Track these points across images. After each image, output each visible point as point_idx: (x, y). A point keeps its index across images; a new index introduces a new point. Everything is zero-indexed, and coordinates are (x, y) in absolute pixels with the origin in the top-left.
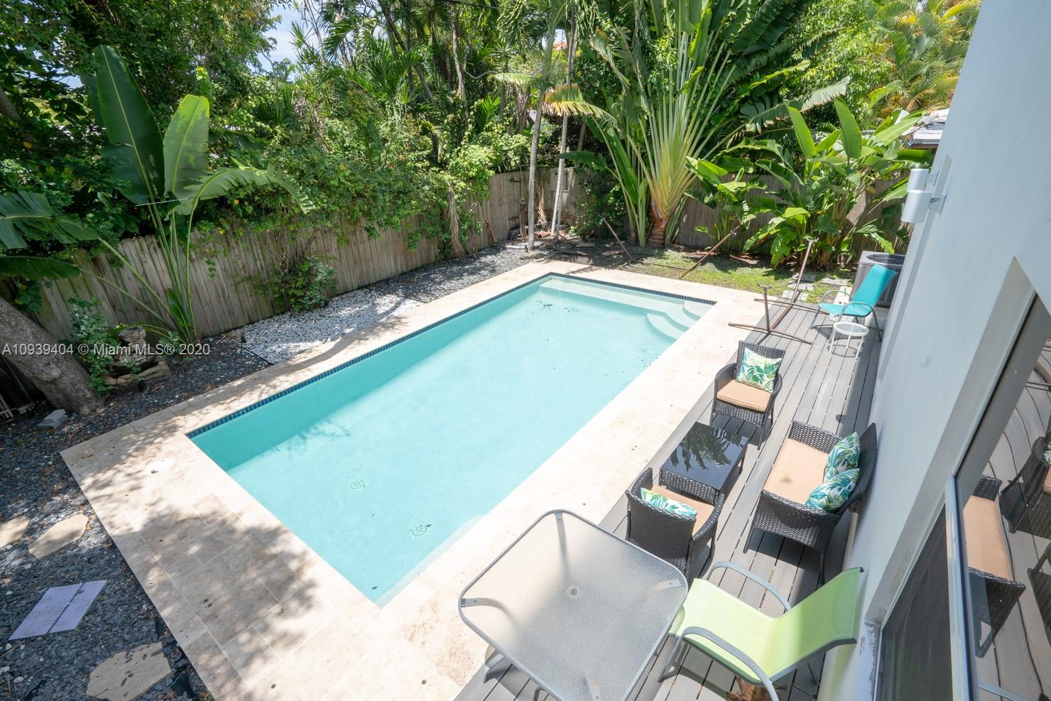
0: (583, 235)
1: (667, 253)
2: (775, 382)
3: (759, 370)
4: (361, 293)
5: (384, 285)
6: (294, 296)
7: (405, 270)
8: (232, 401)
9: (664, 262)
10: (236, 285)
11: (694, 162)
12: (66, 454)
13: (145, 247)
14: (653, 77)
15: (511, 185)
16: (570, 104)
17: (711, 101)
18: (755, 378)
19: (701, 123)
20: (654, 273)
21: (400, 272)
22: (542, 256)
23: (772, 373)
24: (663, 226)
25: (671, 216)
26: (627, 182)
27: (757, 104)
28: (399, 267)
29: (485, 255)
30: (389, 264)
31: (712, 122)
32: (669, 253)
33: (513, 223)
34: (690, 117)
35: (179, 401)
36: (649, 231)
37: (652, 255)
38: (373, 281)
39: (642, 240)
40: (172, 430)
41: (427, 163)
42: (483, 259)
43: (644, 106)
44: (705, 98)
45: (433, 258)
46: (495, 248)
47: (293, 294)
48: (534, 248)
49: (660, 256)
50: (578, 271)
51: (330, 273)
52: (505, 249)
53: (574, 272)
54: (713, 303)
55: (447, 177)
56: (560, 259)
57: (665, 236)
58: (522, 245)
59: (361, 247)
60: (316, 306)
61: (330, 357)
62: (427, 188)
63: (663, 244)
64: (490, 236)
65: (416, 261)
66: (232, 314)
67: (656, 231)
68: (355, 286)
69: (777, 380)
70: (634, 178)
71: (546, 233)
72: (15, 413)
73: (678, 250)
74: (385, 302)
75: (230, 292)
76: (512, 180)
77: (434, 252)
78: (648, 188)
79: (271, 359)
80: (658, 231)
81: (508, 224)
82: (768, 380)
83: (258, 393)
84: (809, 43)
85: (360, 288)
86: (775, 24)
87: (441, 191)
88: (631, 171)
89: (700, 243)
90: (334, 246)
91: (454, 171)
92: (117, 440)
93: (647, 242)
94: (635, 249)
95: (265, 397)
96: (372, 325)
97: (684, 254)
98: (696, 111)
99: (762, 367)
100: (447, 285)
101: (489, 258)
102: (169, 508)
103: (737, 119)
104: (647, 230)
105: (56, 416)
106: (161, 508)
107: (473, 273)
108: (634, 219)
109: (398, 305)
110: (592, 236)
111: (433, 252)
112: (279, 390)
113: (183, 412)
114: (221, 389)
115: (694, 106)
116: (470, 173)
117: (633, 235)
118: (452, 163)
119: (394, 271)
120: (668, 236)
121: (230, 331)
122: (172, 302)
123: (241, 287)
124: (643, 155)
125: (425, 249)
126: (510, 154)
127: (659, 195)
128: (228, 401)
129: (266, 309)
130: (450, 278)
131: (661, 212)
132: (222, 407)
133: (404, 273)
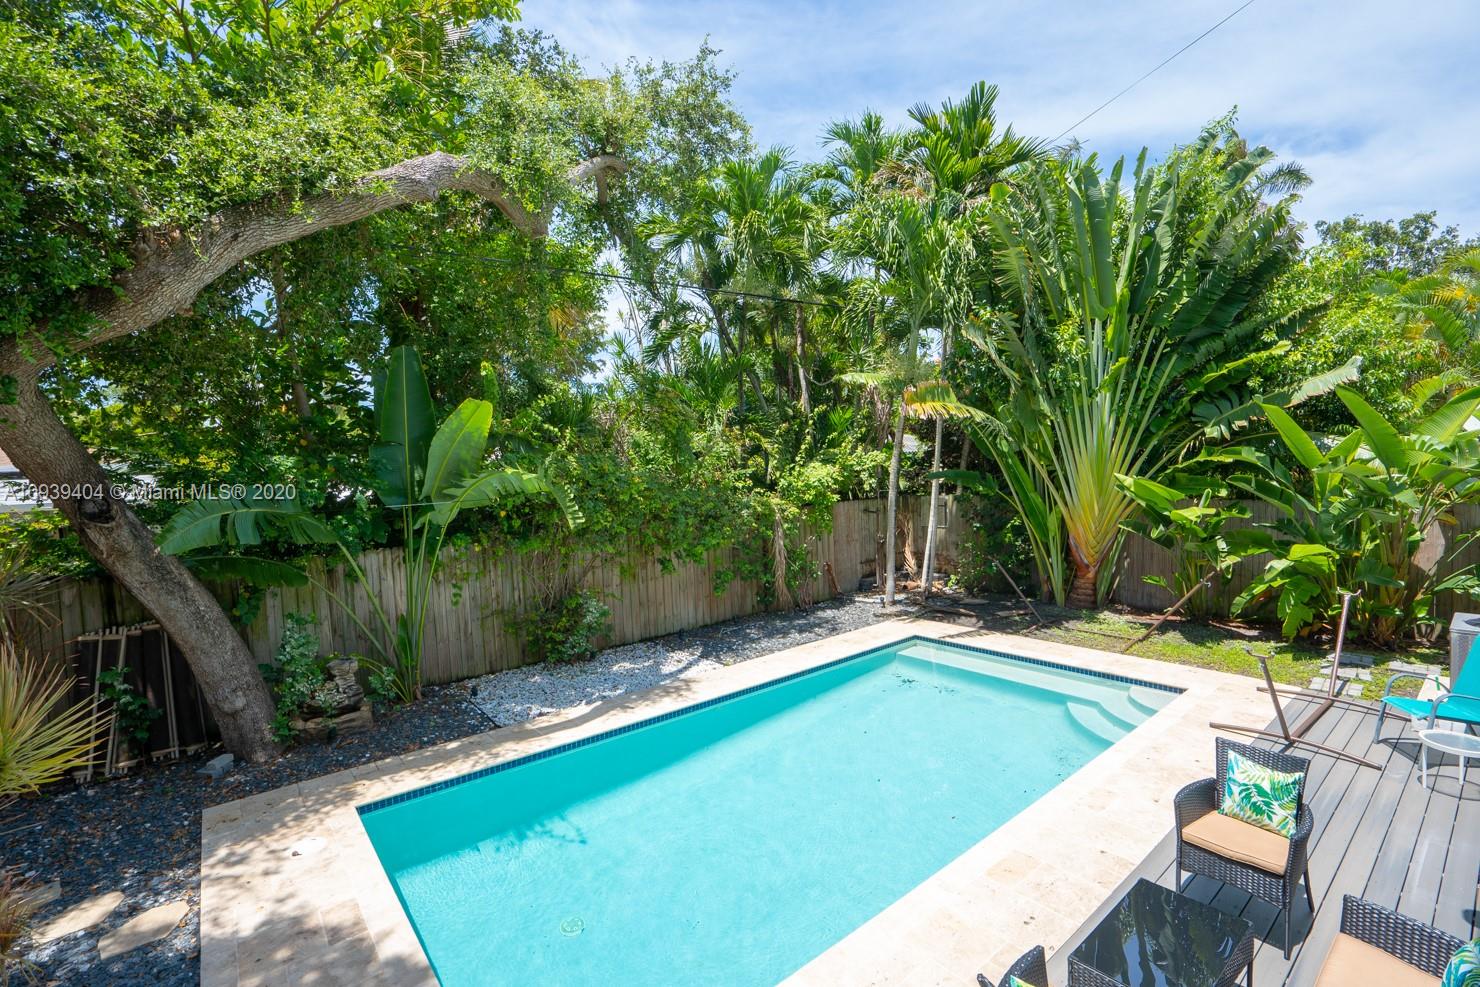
0: (969, 589)
1: (1101, 616)
2: (1298, 817)
3: (1261, 792)
4: (641, 645)
5: (676, 639)
6: (552, 640)
7: (708, 621)
9: (1095, 627)
10: (484, 619)
11: (1128, 481)
13: (389, 562)
14: (1055, 372)
15: (865, 517)
16: (938, 405)
17: (1147, 400)
18: (1256, 808)
19: (1135, 431)
20: (1079, 643)
21: (701, 623)
22: (907, 613)
23: (1292, 794)
24: (1091, 575)
25: (1103, 560)
26: (1031, 512)
27: (1218, 402)
28: (700, 617)
29: (823, 609)
30: (687, 611)
31: (1153, 429)
32: (1106, 615)
33: (867, 569)
34: (1117, 423)
35: (369, 761)
36: (1069, 582)
37: (1078, 618)
38: (662, 632)
39: (1060, 597)
40: (348, 796)
41: (750, 482)
42: (820, 614)
43: (1045, 407)
44: (1136, 398)
45: (749, 609)
46: (839, 600)
47: (551, 638)
48: (894, 603)
49: (1092, 619)
50: (958, 635)
51: (604, 614)
52: (854, 602)
53: (951, 637)
54: (1181, 691)
55: (775, 500)
56: (933, 619)
57: (1095, 590)
58: (877, 598)
59: (651, 584)
60: (580, 658)
61: (577, 725)
62: (745, 513)
63: (1095, 602)
64: (832, 584)
65: (724, 610)
66: (470, 657)
67: (1080, 582)
68: (637, 637)
69: (1301, 811)
70: (1041, 507)
71: (915, 584)
72: (182, 753)
73: (1120, 612)
74: (674, 661)
75: (474, 628)
76: (866, 510)
77: (752, 600)
78: (1063, 520)
79: (501, 719)
80: (1084, 583)
81: (860, 570)
83: (472, 762)
84: (1284, 320)
85: (643, 640)
86: (1227, 300)
87: (765, 518)
88: (1036, 498)
89: (1156, 603)
90: (616, 580)
91: (785, 494)
93: (1067, 598)
94: (1048, 609)
95: (478, 768)
96: (646, 688)
97: (1130, 617)
98: (1125, 416)
99: (1266, 786)
100: (764, 643)
101: (829, 613)
102: (301, 907)
103: (1190, 423)
104: (1066, 581)
105: (221, 763)
107: (801, 631)
108: (1044, 565)
109: (690, 665)
110: (983, 590)
111: (749, 600)
112: (500, 761)
113: (369, 776)
114: (429, 752)
115: (1121, 409)
116: (807, 497)
117: (1045, 588)
118: (783, 483)
119: (692, 621)
120: (1102, 589)
121: (463, 679)
122: (401, 632)
123: (489, 623)
124: (1052, 474)
125: (737, 595)
126: (864, 476)
127: (1081, 530)
129: (515, 655)
130: (770, 635)
131: (1087, 554)
132: (420, 775)
133: (706, 626)
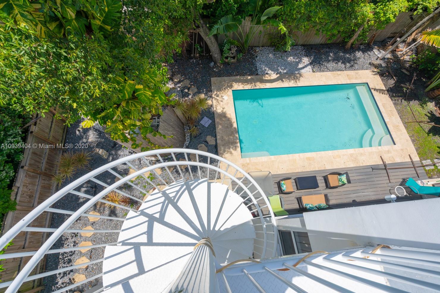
4: (300, 48)
5: (310, 49)
8: (245, 85)
9: (418, 108)
10: (265, 35)
12: (213, 79)
21: (321, 43)
22: (379, 67)
23: (343, 183)
28: (321, 42)
29: (359, 51)
30: (318, 40)
39: (428, 89)
40: (231, 86)
42: (356, 53)
45: (338, 41)
46: (367, 48)
48: (383, 59)
50: (378, 89)
52: (372, 51)
53: (376, 89)
54: (395, 144)
61: (273, 82)
64: (372, 40)
66: (259, 42)
67: (436, 91)
68: (301, 44)
72: (206, 55)
74: (303, 62)
79: (259, 71)
82: (341, 183)
83: (251, 86)
92: (220, 82)
93: (429, 91)
96: (291, 74)
101: (359, 54)
104: (433, 88)
105: (212, 64)
106: (224, 110)
107: (343, 62)
109: (306, 66)
113: (235, 82)
114: (246, 78)
117: (429, 82)
123: (266, 36)
128: (245, 84)
129: (269, 43)
130: (334, 60)
132: (243, 85)
133: (322, 44)
